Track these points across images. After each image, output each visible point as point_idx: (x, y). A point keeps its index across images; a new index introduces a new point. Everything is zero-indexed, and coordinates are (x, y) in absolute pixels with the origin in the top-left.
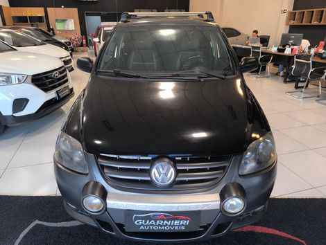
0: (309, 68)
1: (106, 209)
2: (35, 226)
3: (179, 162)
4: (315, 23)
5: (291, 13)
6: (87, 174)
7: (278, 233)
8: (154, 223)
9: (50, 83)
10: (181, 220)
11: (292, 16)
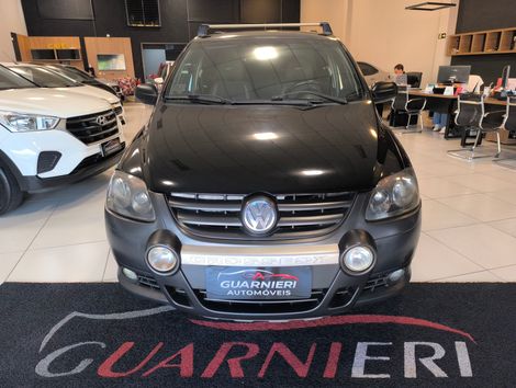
0: (480, 112)
1: (179, 267)
2: (72, 319)
3: (281, 202)
4: (488, 51)
5: (453, 38)
6: (153, 222)
7: (431, 324)
8: (247, 286)
9: (93, 131)
10: (285, 280)
11: (455, 42)
